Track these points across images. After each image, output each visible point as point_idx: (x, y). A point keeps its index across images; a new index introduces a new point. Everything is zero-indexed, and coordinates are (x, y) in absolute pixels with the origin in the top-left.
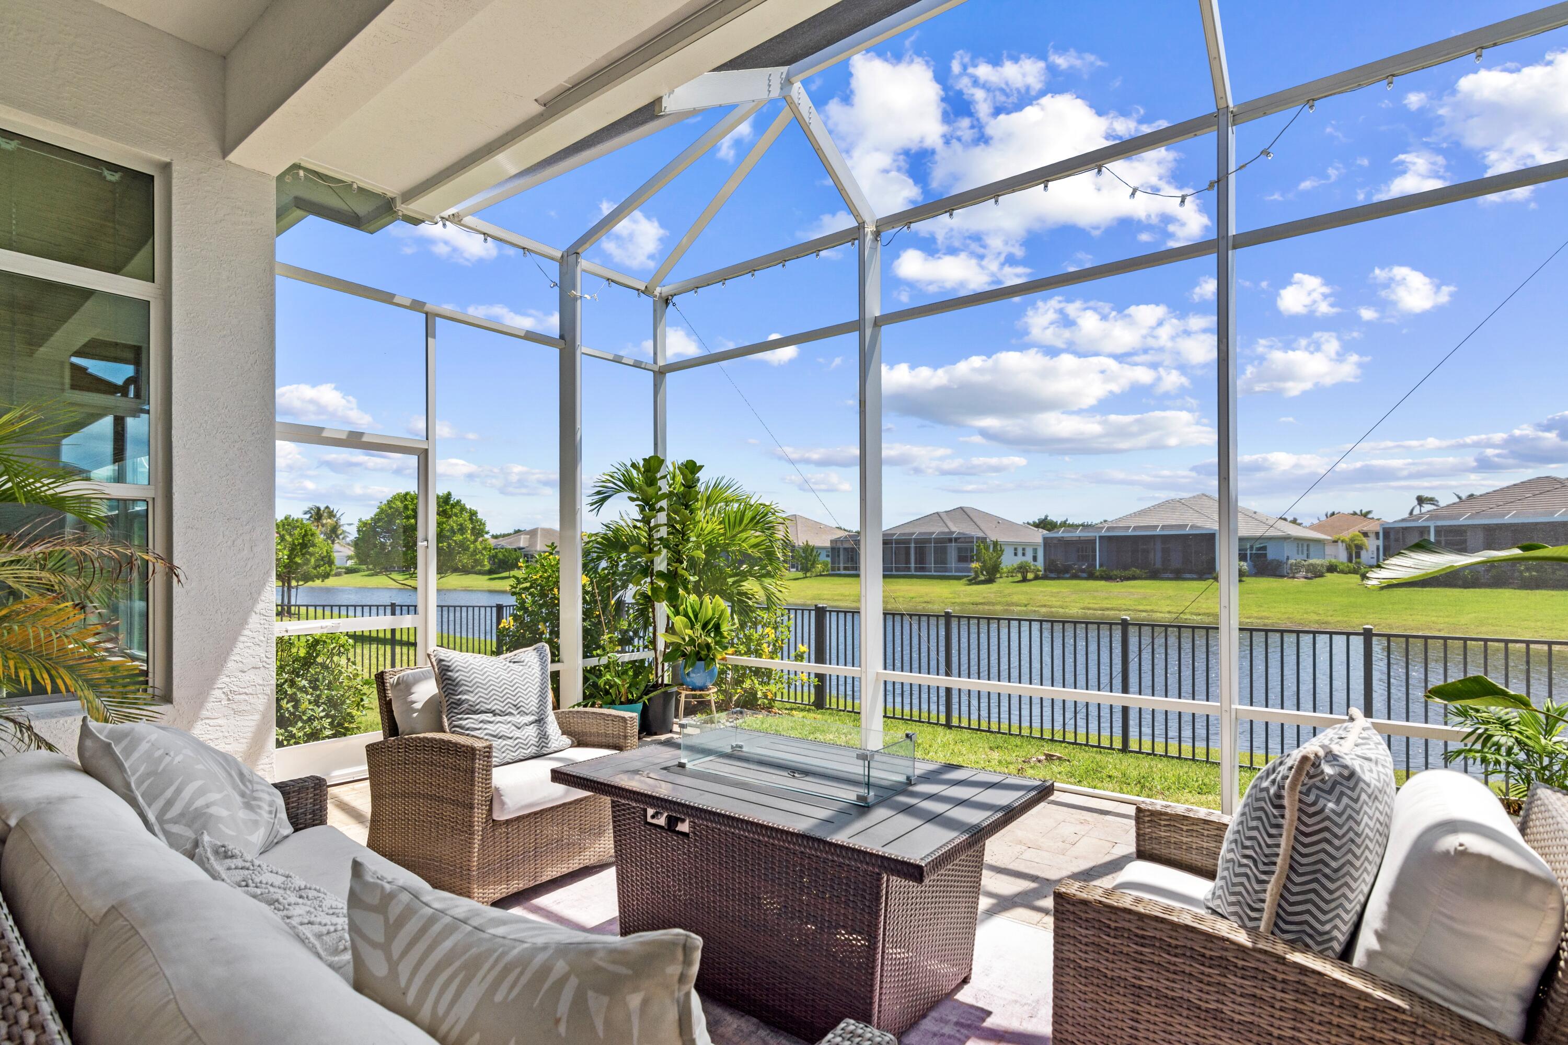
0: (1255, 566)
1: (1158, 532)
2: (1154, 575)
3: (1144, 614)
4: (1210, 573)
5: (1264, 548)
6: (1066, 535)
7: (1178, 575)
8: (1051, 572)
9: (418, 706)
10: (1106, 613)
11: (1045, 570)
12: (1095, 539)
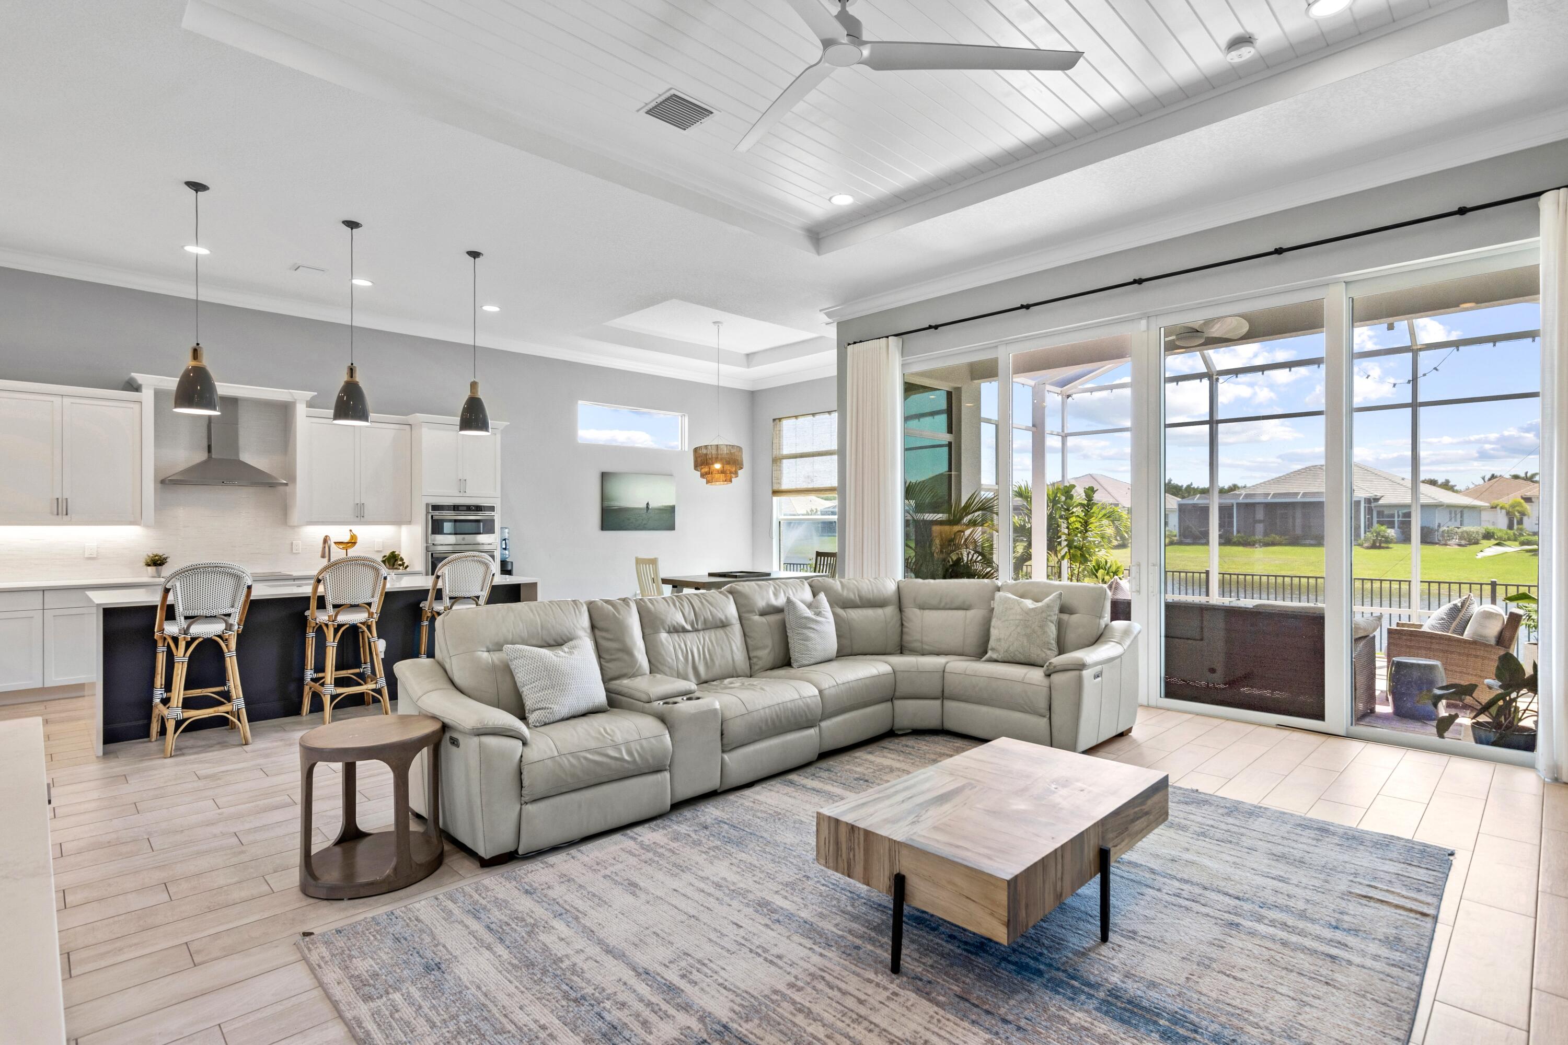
1: (1299, 499)
2: (1295, 541)
6: (1200, 502)
8: (1185, 537)
11: (1180, 535)
12: (1233, 506)
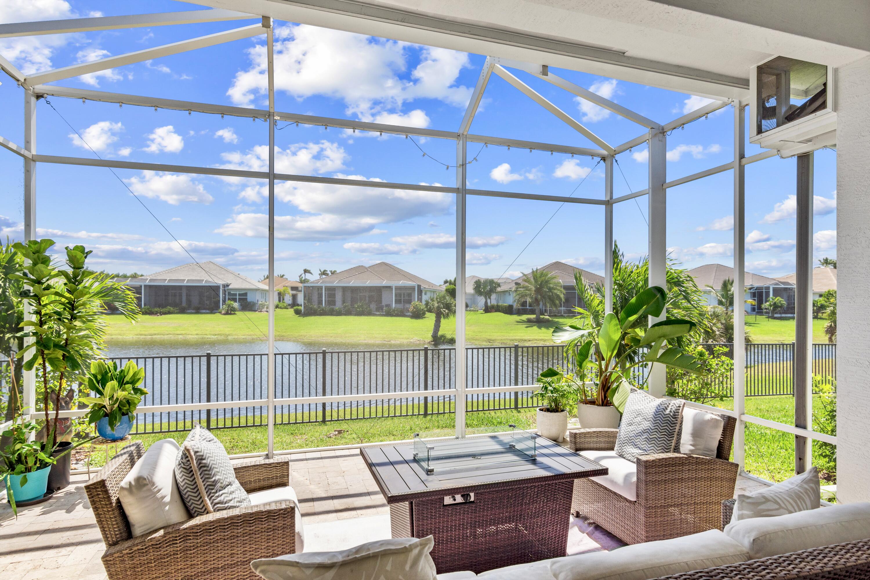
0: (241, 305)
1: (185, 283)
2: (183, 311)
3: (181, 336)
4: (217, 310)
5: (246, 294)
7: (198, 311)
9: (168, 499)
10: (154, 337)
12: (141, 286)
